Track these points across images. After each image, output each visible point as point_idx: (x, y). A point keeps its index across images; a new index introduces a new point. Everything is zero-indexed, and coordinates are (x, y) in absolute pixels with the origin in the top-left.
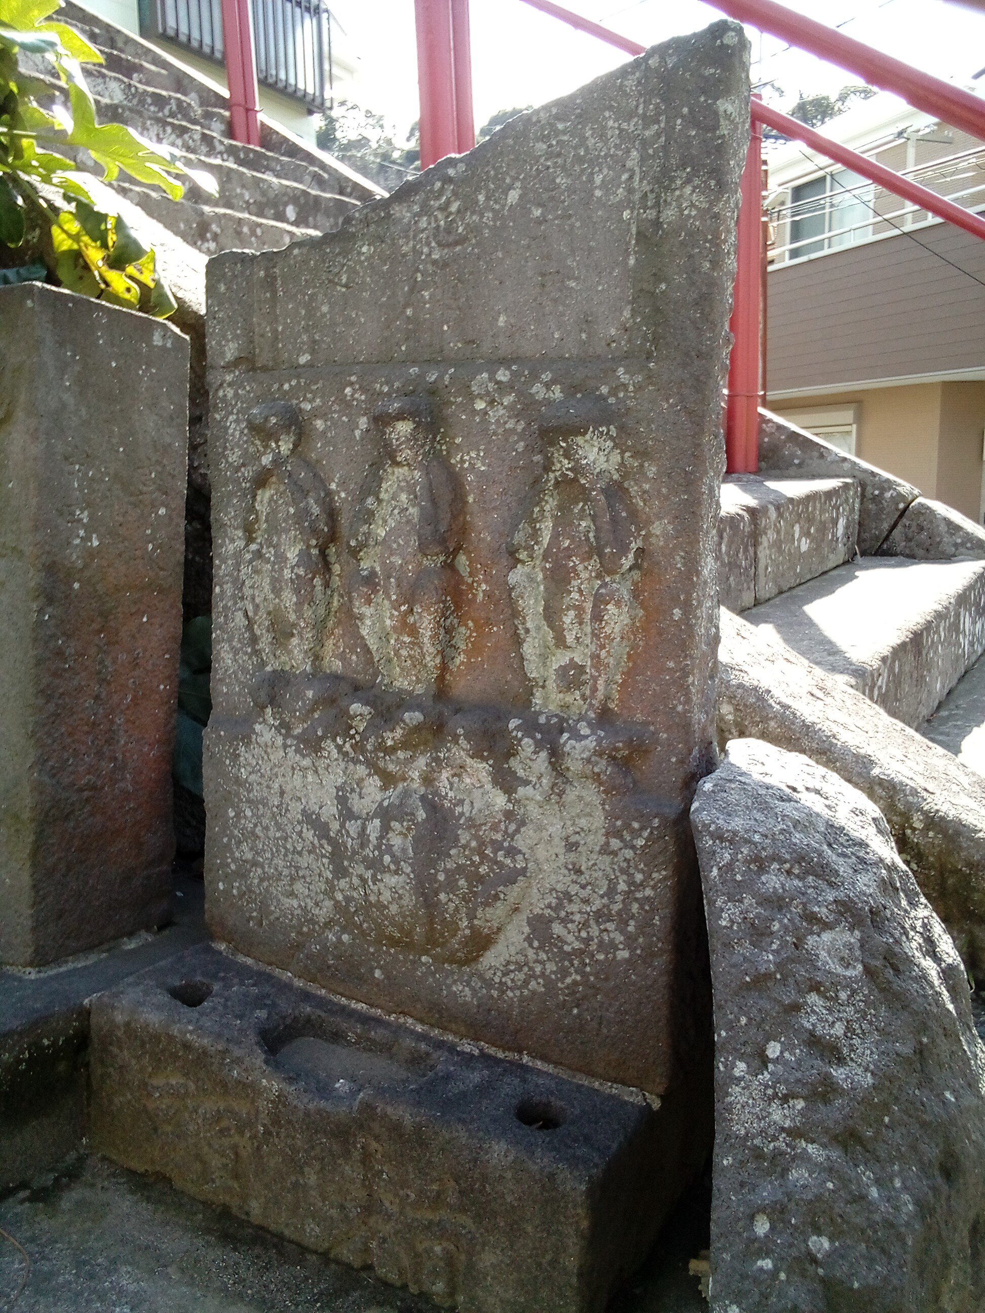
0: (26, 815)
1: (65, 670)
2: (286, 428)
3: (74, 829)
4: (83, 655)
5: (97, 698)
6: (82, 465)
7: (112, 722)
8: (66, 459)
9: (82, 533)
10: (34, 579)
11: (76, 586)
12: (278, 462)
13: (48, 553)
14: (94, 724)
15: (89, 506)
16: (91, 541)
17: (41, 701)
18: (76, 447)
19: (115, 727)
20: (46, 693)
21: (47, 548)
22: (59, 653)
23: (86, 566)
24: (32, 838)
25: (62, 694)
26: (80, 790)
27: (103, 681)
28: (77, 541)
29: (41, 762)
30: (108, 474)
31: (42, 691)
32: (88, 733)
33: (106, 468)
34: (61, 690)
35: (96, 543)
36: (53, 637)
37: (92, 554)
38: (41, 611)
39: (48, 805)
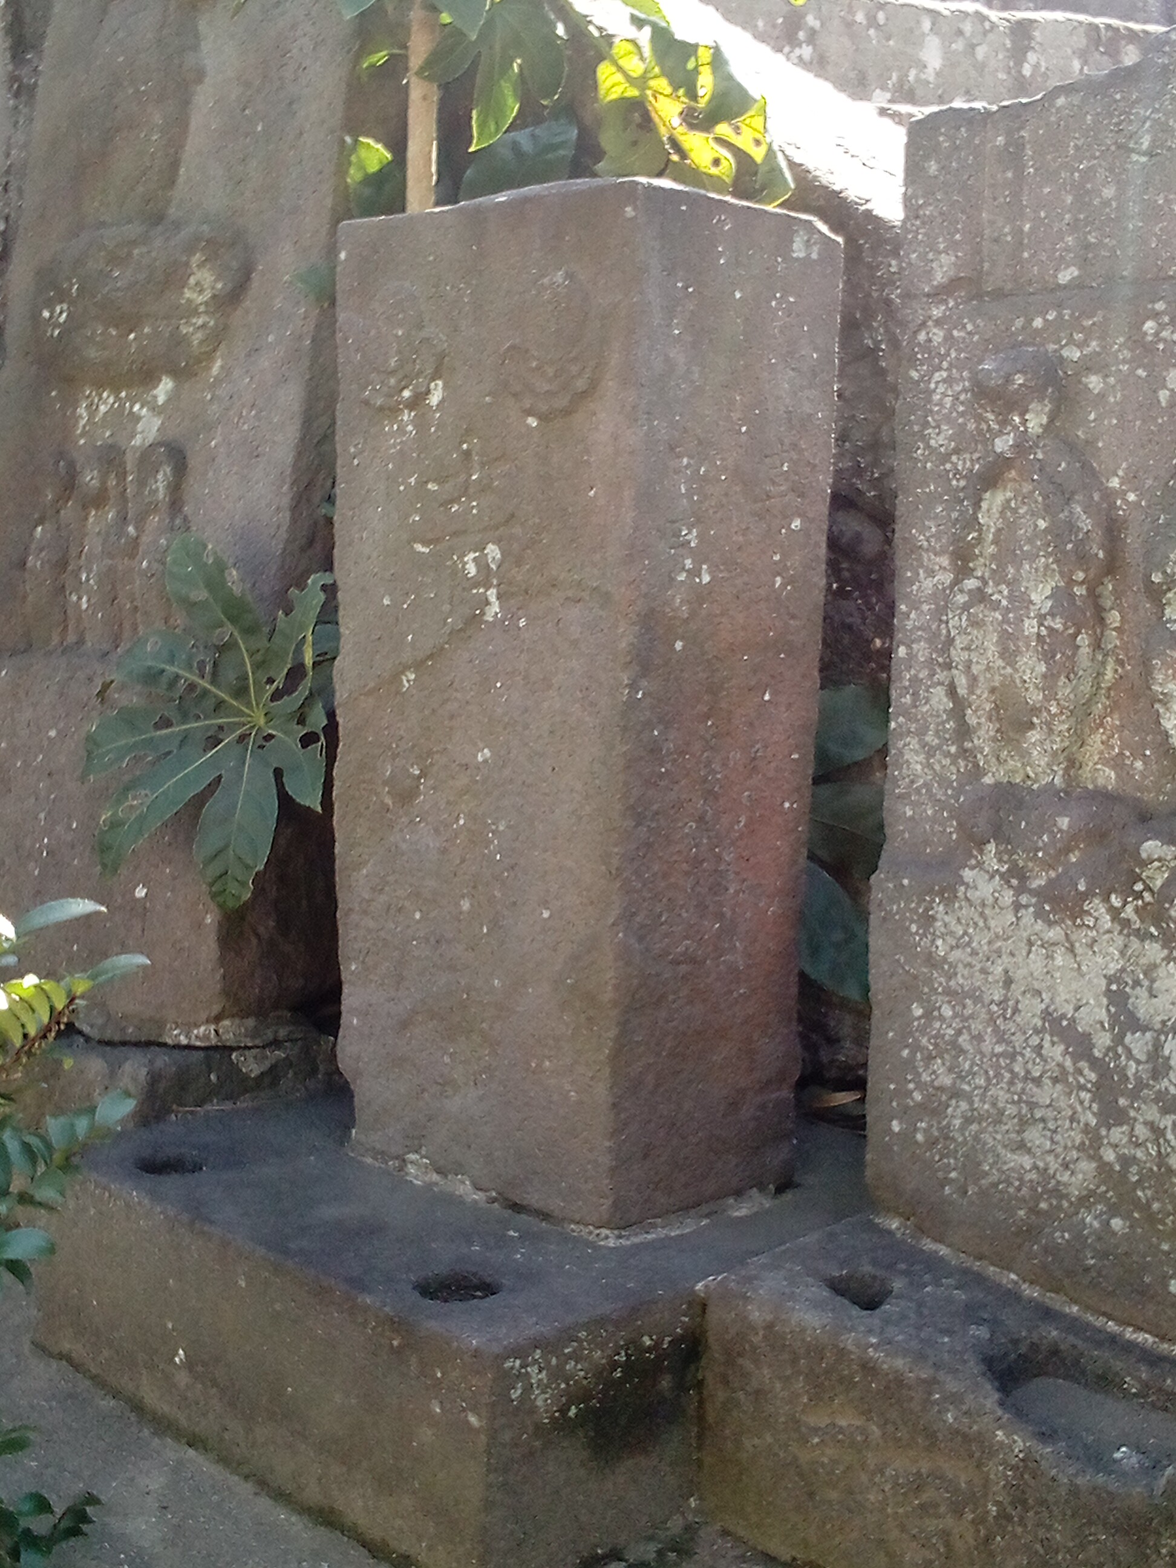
0: (608, 995)
1: (661, 776)
2: (1037, 391)
3: (667, 1021)
4: (683, 753)
5: (701, 819)
6: (690, 457)
7: (719, 858)
8: (672, 449)
9: (688, 563)
10: (626, 636)
11: (679, 645)
12: (1022, 447)
13: (645, 596)
14: (697, 862)
15: (699, 521)
16: (699, 576)
17: (630, 823)
18: (685, 429)
19: (722, 867)
20: (637, 813)
21: (644, 588)
22: (654, 750)
23: (693, 614)
24: (613, 1033)
25: (657, 813)
26: (676, 963)
27: (710, 795)
28: (682, 577)
29: (628, 915)
30: (725, 469)
31: (632, 807)
32: (687, 874)
33: (722, 459)
34: (655, 807)
35: (706, 579)
36: (649, 725)
37: (700, 595)
38: (633, 686)
39: (635, 982)
